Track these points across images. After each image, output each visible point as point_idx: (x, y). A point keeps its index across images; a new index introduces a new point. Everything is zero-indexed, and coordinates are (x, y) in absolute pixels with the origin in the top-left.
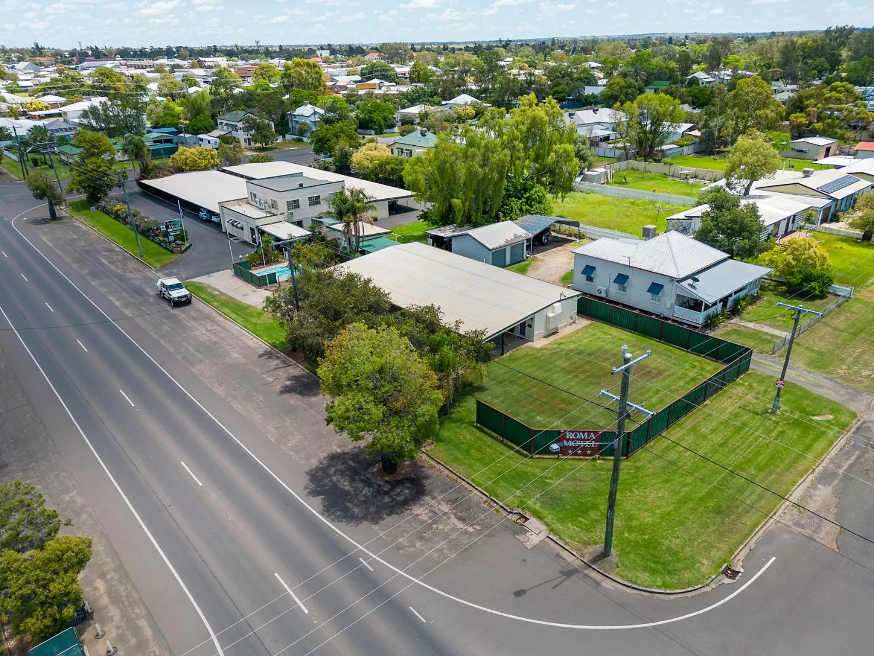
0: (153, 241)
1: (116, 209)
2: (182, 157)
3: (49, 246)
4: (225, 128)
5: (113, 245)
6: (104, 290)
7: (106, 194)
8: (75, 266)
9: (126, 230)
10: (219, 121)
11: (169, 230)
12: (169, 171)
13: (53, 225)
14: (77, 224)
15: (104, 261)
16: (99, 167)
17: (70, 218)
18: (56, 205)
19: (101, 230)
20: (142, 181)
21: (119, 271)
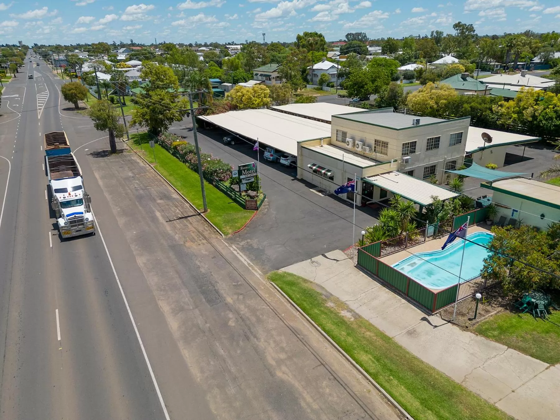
0: (217, 187)
1: (175, 144)
2: (239, 94)
3: (99, 186)
4: (260, 78)
5: (170, 188)
6: (153, 280)
7: (166, 128)
8: (121, 221)
9: (185, 168)
10: (255, 73)
11: (242, 177)
12: (224, 108)
13: (112, 158)
14: (135, 158)
15: (158, 214)
16: (162, 99)
17: (129, 152)
18: (117, 136)
19: (158, 167)
20: (200, 117)
21: (177, 237)
